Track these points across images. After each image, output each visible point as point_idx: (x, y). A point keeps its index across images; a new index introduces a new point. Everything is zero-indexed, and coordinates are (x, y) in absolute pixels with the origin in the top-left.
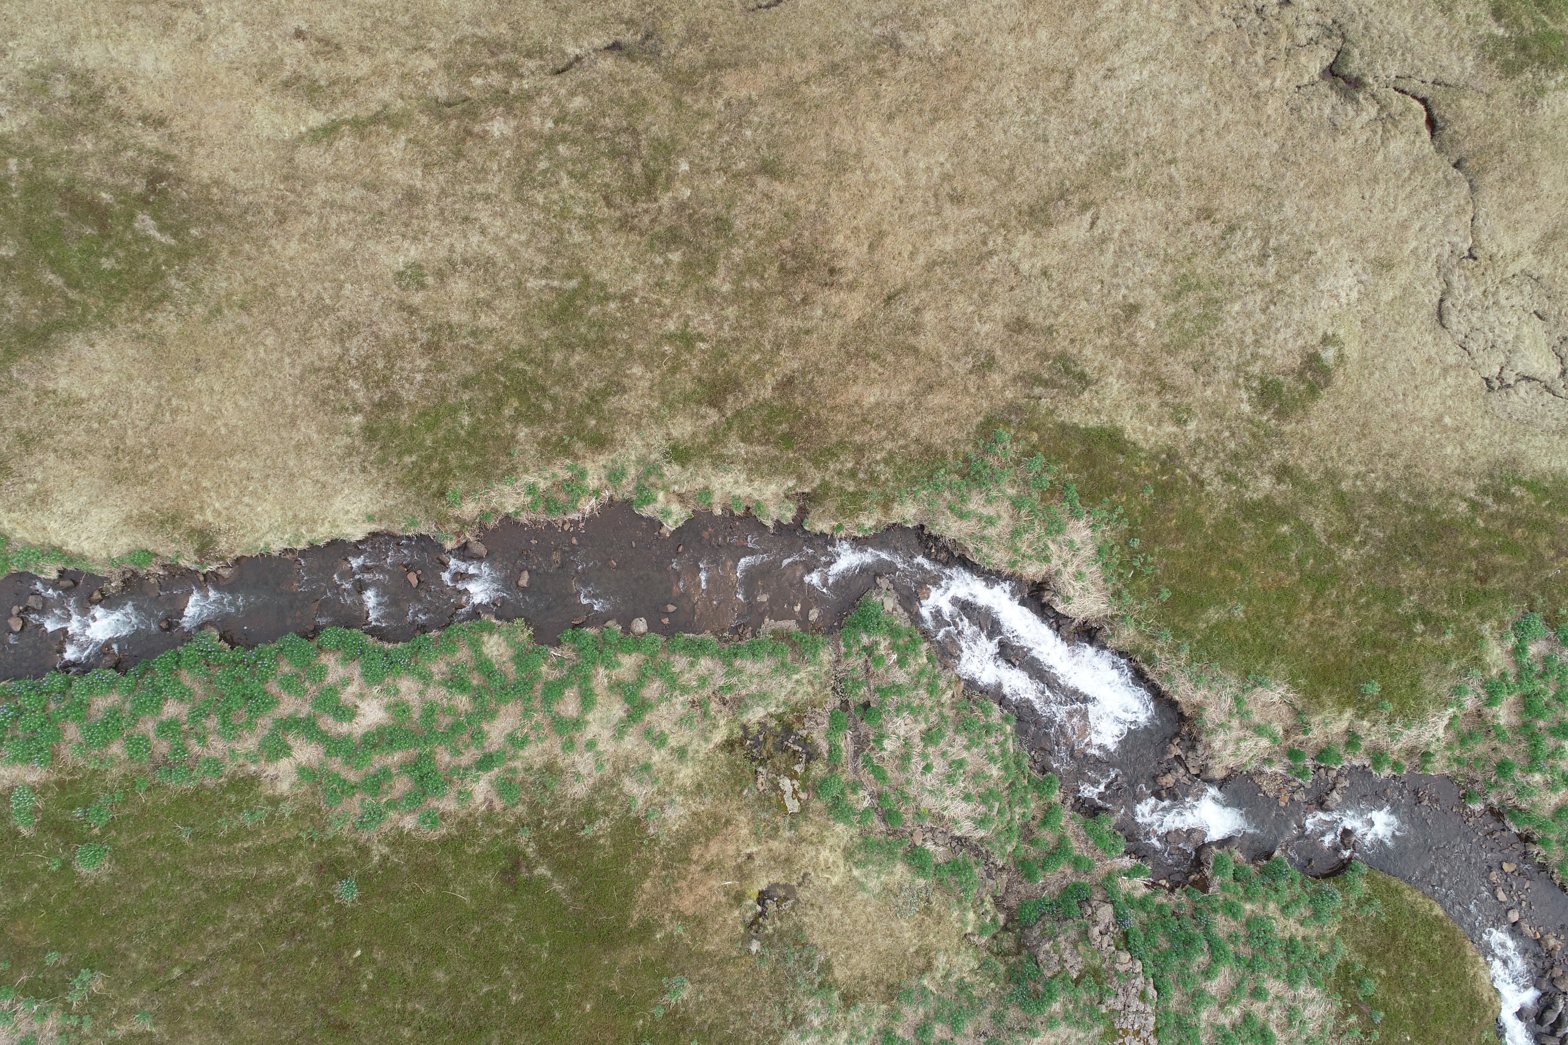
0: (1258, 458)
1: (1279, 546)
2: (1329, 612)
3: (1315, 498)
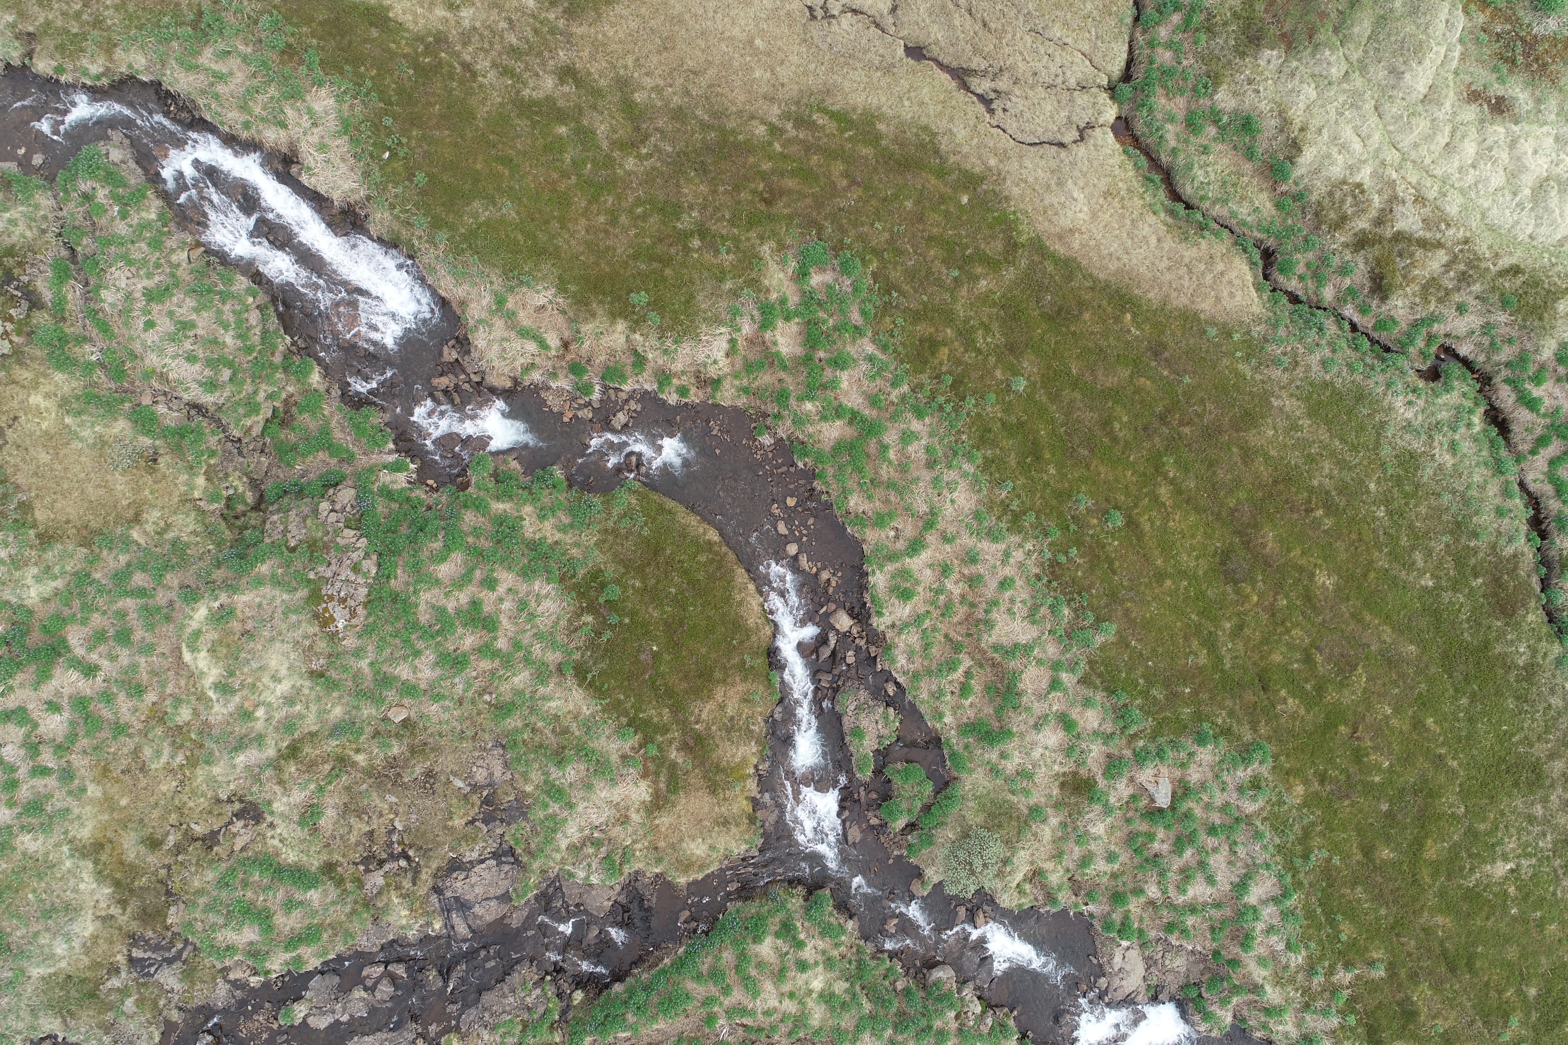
0: (540, 54)
1: (555, 146)
2: (602, 219)
3: (600, 103)
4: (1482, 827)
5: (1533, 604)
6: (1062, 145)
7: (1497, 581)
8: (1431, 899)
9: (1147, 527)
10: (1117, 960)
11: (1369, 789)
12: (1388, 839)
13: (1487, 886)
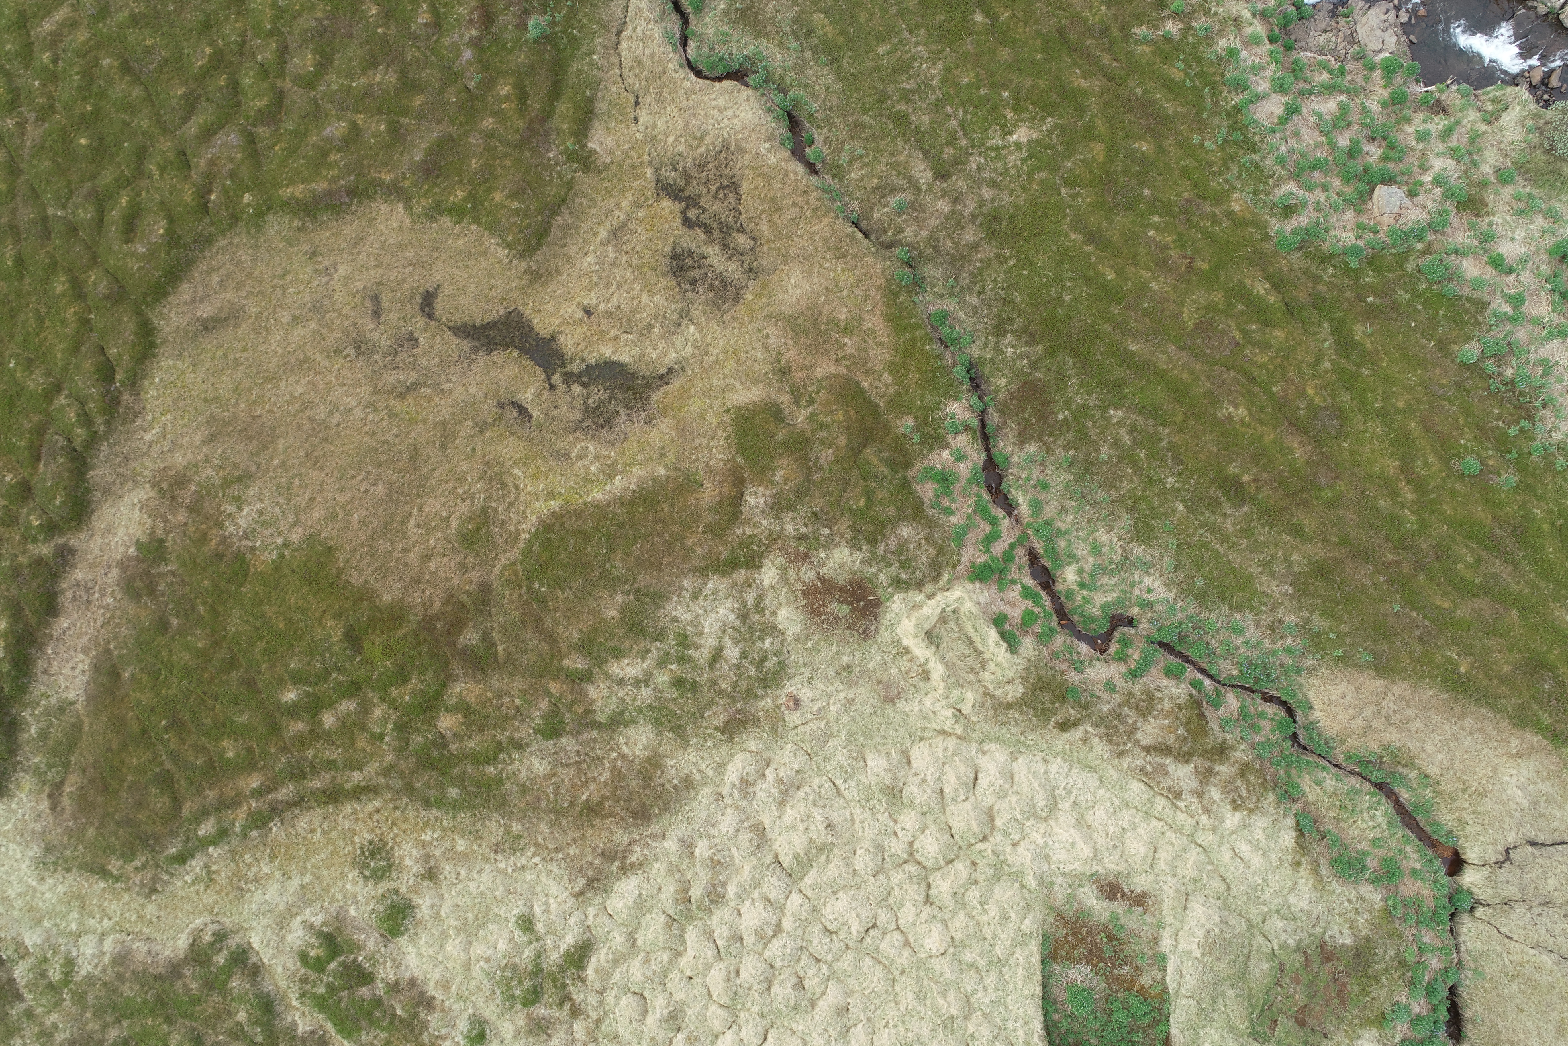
4: (1044, 175)
5: (1002, 395)
6: (1533, 843)
7: (1042, 417)
8: (1094, 105)
9: (1431, 459)
10: (1391, 40)
11: (1166, 209)
12: (1143, 160)
13: (1034, 118)
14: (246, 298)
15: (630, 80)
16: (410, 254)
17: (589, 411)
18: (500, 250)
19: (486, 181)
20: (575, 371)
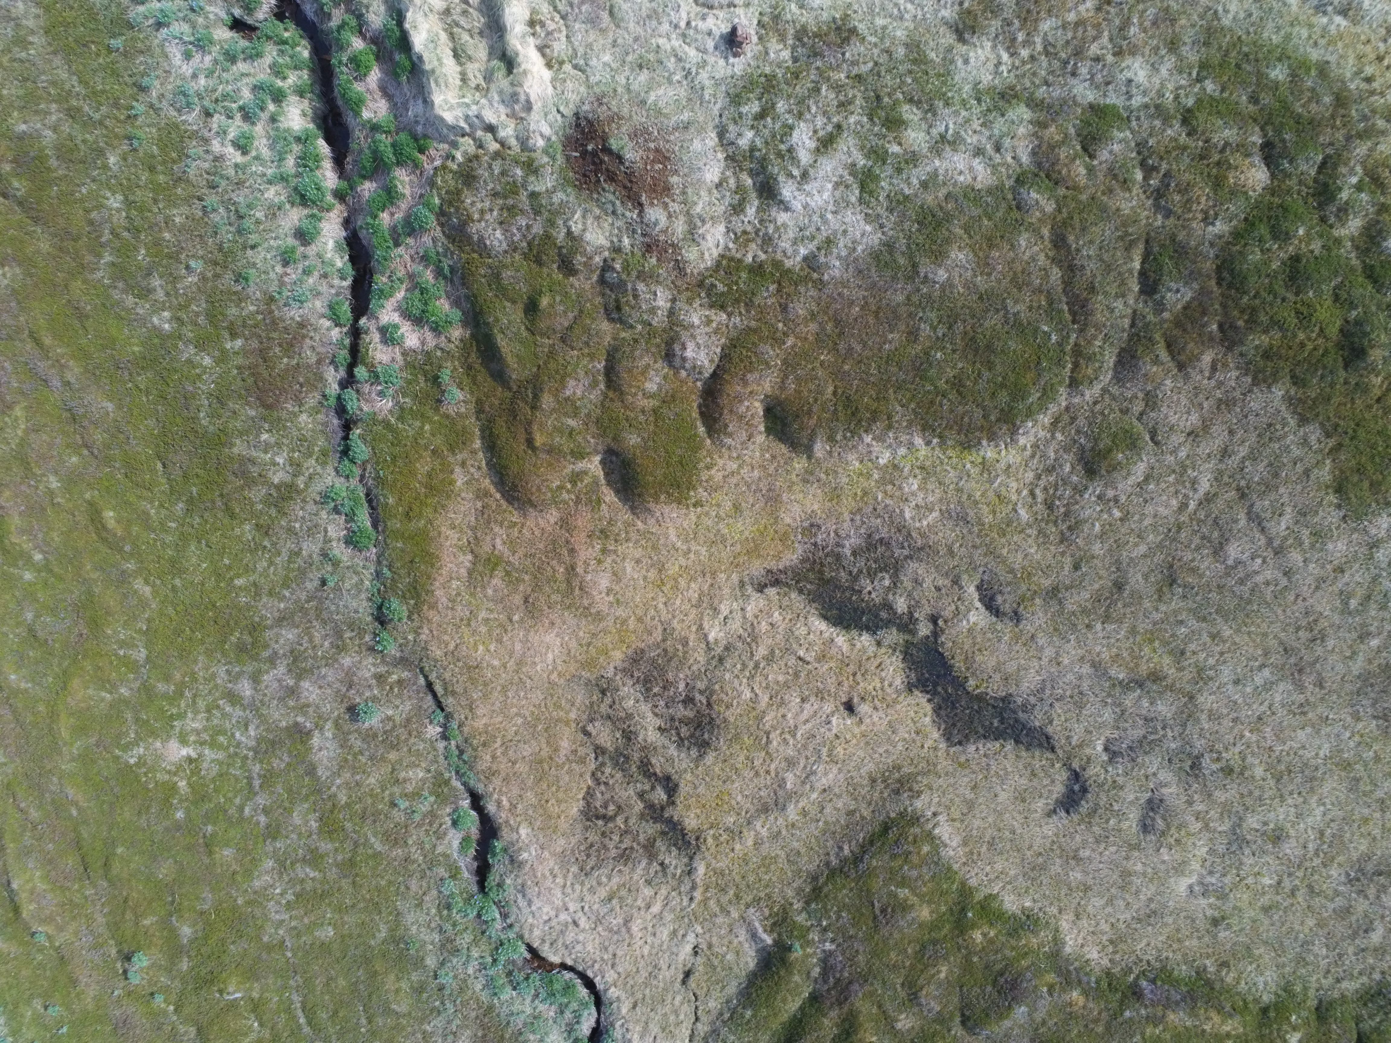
4: (161, 687)
7: (263, 351)
8: (66, 760)
12: (21, 661)
13: (151, 769)
14: (1337, 893)
15: (687, 1009)
16: (1076, 875)
17: (895, 568)
18: (945, 837)
19: (935, 942)
20: (894, 630)
